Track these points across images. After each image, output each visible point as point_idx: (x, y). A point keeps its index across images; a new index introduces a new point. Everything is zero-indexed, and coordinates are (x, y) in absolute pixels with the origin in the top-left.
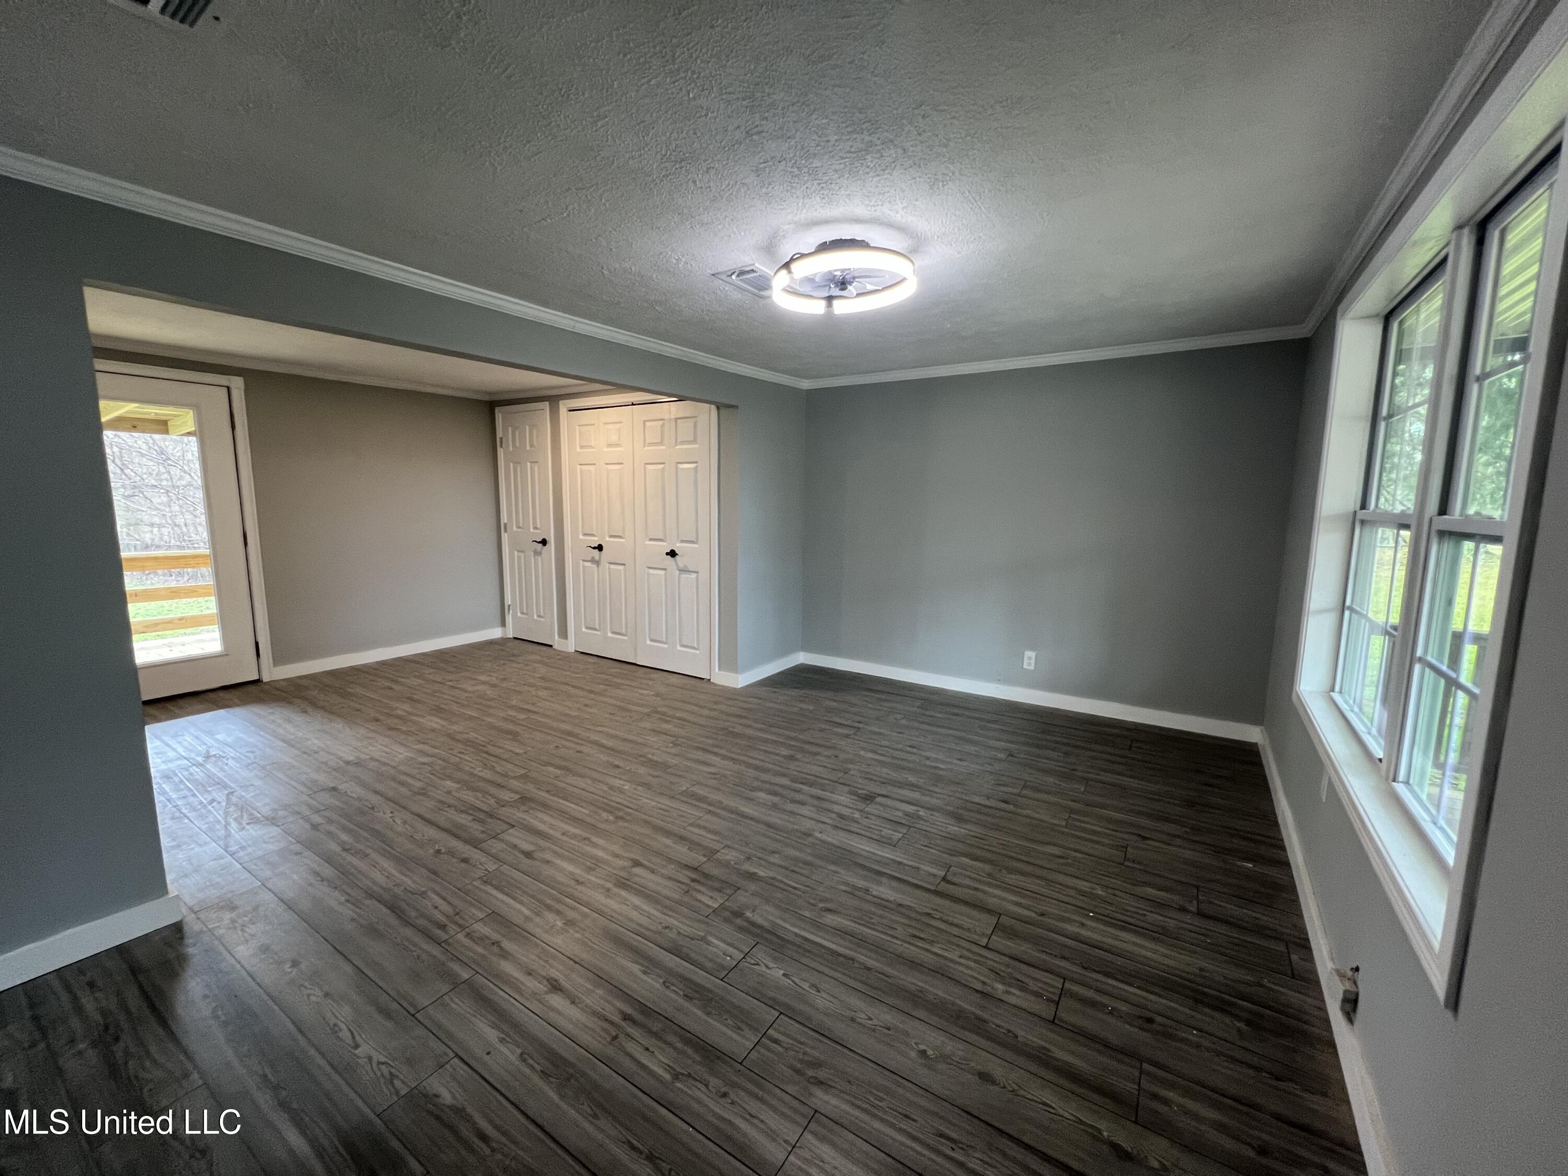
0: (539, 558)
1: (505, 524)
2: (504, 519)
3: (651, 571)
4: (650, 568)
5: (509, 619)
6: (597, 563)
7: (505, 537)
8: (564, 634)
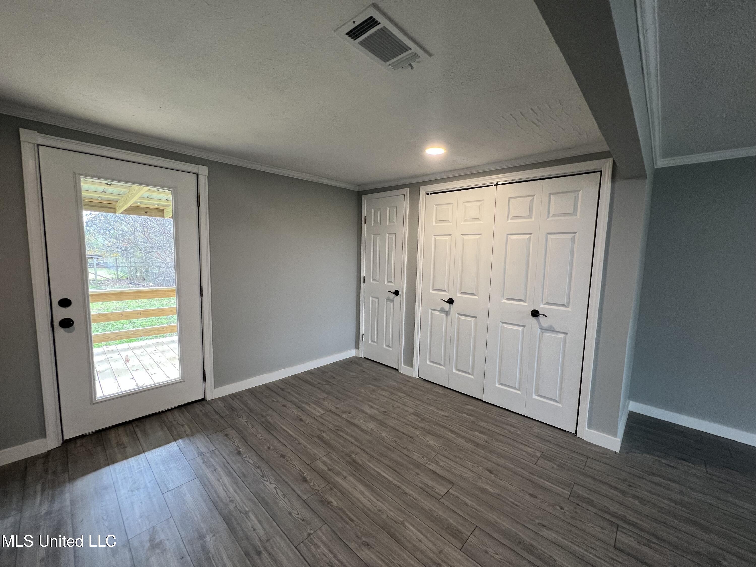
0: (391, 304)
1: (364, 278)
2: (363, 274)
3: (506, 326)
4: (503, 323)
5: (362, 344)
6: (447, 313)
7: (363, 286)
8: (410, 362)
